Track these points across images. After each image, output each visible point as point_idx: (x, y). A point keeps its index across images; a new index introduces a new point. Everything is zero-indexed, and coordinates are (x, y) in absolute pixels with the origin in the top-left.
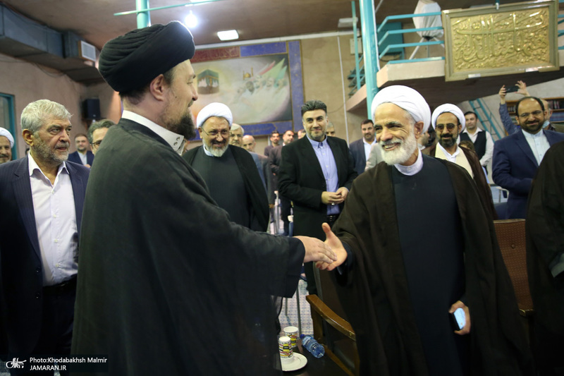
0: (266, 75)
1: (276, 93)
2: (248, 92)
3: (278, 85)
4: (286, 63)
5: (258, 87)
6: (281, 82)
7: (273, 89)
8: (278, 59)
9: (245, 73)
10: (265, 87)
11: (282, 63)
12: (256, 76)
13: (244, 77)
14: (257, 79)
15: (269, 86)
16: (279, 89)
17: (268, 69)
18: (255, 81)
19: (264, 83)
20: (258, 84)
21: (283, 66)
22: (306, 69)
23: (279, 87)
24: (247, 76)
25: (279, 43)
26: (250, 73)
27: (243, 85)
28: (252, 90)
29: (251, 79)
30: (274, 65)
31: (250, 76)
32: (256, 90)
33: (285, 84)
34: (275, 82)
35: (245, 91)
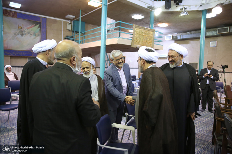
0: (30, 29)
1: (34, 38)
2: (20, 35)
3: (35, 35)
4: (40, 26)
5: (25, 34)
6: (37, 34)
7: (33, 37)
8: (37, 23)
9: (19, 26)
10: (29, 35)
11: (38, 26)
12: (25, 29)
13: (18, 28)
14: (25, 30)
15: (31, 35)
16: (36, 37)
17: (31, 27)
18: (24, 31)
19: (29, 33)
20: (26, 33)
21: (39, 27)
22: (48, 31)
23: (36, 36)
24: (20, 27)
25: (37, 17)
26: (22, 27)
27: (18, 31)
28: (22, 35)
29: (22, 30)
30: (34, 26)
31: (22, 28)
32: (24, 35)
33: (38, 35)
34: (34, 33)
35: (18, 34)
